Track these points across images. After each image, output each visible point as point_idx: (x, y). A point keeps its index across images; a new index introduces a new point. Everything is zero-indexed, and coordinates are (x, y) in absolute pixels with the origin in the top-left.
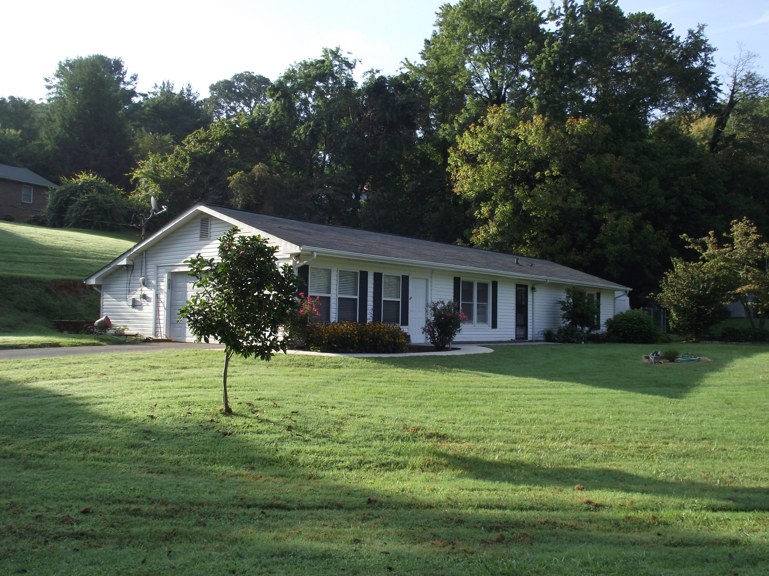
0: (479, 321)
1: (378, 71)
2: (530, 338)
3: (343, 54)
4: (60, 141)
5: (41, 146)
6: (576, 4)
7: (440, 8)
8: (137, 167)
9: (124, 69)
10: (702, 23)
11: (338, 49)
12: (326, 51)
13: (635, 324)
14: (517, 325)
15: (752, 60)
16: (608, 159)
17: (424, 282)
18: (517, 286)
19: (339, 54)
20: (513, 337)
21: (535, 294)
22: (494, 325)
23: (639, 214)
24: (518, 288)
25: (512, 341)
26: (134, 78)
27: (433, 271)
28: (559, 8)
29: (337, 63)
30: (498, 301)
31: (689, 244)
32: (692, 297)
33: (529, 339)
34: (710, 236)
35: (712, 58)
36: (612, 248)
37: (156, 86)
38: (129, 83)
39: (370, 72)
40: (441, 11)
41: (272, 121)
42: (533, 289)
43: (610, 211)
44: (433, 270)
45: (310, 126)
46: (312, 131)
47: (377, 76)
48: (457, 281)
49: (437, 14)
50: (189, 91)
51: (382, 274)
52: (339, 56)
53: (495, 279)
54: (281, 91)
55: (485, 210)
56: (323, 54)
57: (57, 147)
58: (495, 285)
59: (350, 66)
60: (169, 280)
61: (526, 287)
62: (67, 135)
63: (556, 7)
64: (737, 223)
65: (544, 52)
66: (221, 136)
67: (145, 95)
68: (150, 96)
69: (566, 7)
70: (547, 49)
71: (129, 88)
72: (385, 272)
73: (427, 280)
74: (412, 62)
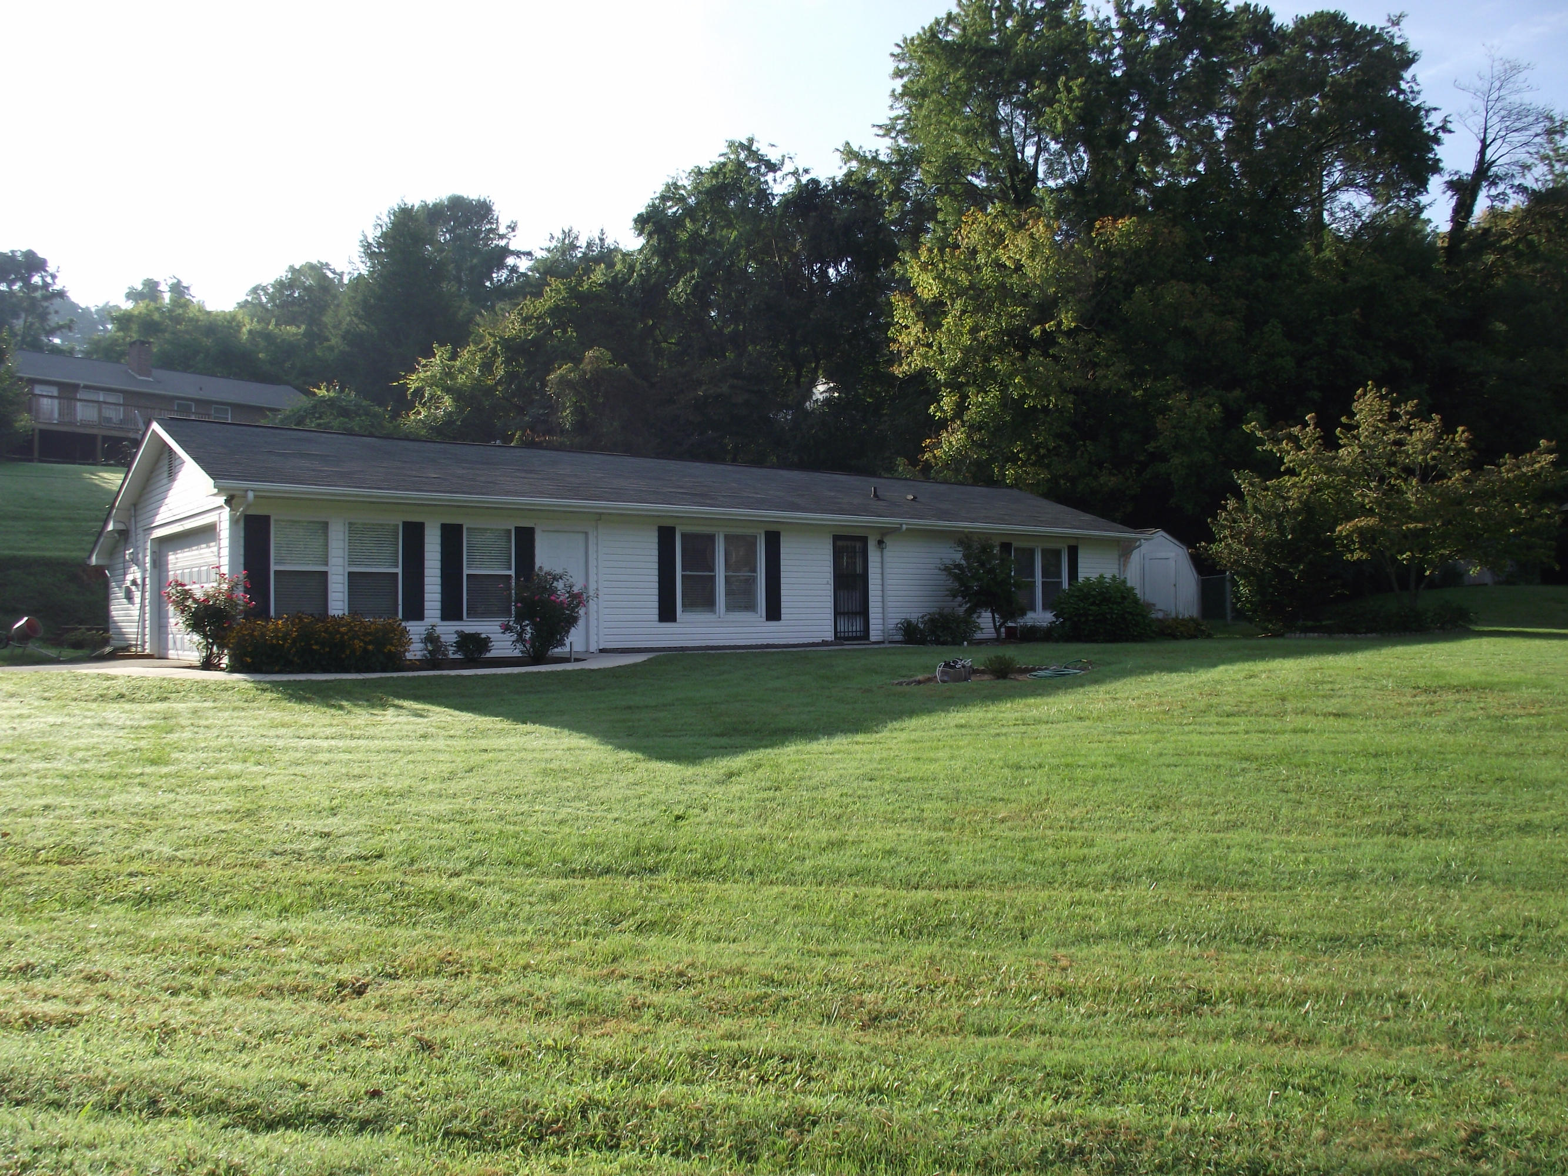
0: (730, 608)
1: (806, 171)
2: (875, 635)
3: (762, 147)
4: (351, 337)
5: (331, 349)
6: (1141, 9)
7: (898, 46)
8: (413, 370)
9: (496, 213)
10: (1395, 12)
11: (751, 141)
12: (731, 145)
13: (1093, 603)
14: (837, 613)
15: (1521, 77)
16: (1173, 292)
17: (581, 537)
18: (836, 538)
19: (754, 148)
20: (829, 636)
21: (887, 553)
22: (774, 613)
23: (1237, 393)
24: (839, 543)
25: (824, 643)
26: (513, 228)
27: (600, 518)
28: (1108, 19)
29: (753, 165)
30: (782, 568)
31: (1261, 442)
32: (1268, 547)
33: (872, 639)
34: (1305, 425)
35: (1414, 77)
36: (1176, 460)
37: (552, 237)
38: (502, 237)
39: (793, 174)
40: (897, 51)
41: (640, 276)
42: (880, 543)
43: (1181, 389)
44: (601, 514)
45: (693, 277)
46: (697, 284)
47: (804, 180)
48: (666, 536)
49: (892, 55)
50: (602, 240)
51: (460, 526)
52: (756, 153)
53: (773, 528)
54: (654, 223)
55: (948, 402)
56: (725, 150)
57: (347, 349)
58: (773, 540)
59: (772, 167)
60: (153, 553)
61: (864, 540)
62: (364, 328)
63: (1102, 17)
64: (1365, 394)
65: (1059, 101)
66: (550, 308)
67: (529, 254)
68: (540, 254)
69: (1120, 13)
70: (1063, 96)
71: (503, 243)
72: (467, 523)
73: (586, 533)
74: (856, 148)
